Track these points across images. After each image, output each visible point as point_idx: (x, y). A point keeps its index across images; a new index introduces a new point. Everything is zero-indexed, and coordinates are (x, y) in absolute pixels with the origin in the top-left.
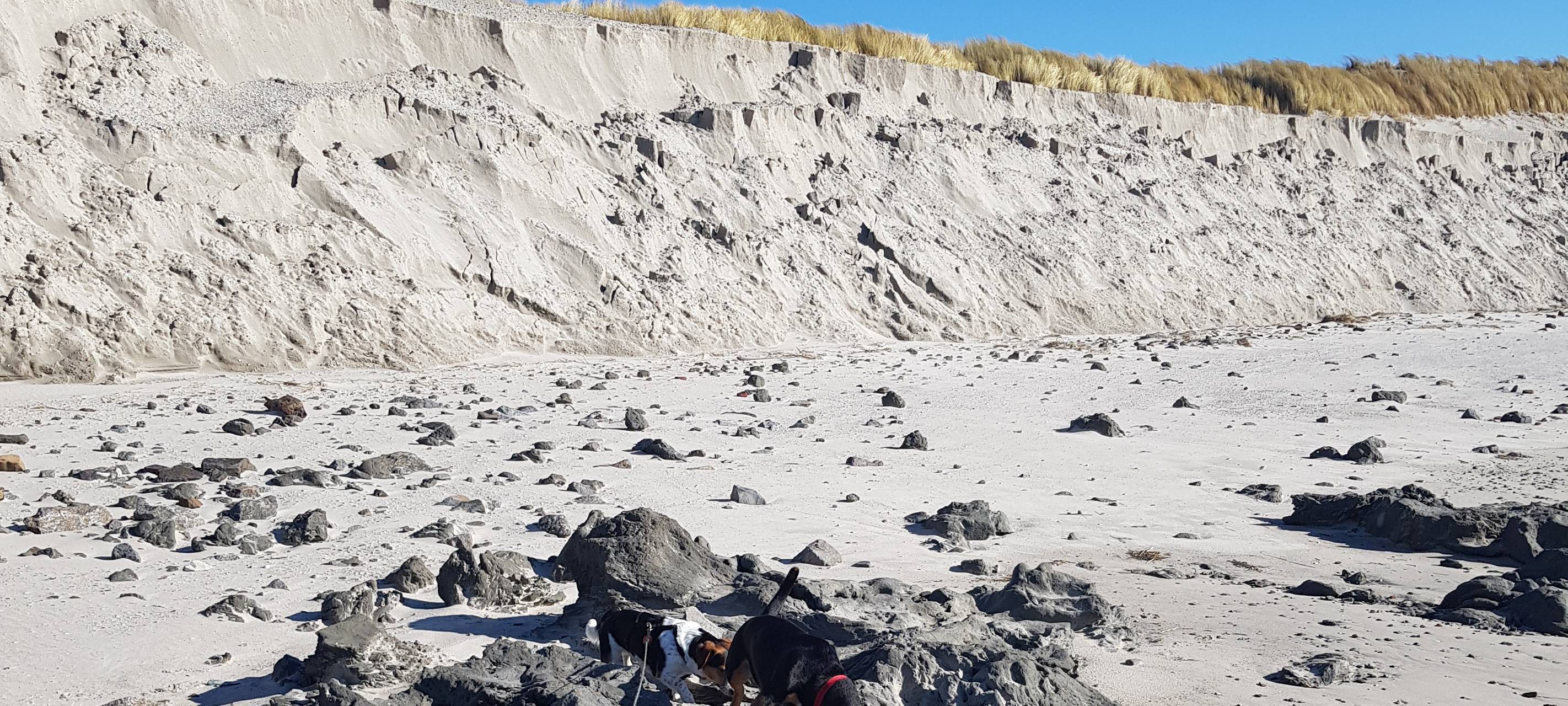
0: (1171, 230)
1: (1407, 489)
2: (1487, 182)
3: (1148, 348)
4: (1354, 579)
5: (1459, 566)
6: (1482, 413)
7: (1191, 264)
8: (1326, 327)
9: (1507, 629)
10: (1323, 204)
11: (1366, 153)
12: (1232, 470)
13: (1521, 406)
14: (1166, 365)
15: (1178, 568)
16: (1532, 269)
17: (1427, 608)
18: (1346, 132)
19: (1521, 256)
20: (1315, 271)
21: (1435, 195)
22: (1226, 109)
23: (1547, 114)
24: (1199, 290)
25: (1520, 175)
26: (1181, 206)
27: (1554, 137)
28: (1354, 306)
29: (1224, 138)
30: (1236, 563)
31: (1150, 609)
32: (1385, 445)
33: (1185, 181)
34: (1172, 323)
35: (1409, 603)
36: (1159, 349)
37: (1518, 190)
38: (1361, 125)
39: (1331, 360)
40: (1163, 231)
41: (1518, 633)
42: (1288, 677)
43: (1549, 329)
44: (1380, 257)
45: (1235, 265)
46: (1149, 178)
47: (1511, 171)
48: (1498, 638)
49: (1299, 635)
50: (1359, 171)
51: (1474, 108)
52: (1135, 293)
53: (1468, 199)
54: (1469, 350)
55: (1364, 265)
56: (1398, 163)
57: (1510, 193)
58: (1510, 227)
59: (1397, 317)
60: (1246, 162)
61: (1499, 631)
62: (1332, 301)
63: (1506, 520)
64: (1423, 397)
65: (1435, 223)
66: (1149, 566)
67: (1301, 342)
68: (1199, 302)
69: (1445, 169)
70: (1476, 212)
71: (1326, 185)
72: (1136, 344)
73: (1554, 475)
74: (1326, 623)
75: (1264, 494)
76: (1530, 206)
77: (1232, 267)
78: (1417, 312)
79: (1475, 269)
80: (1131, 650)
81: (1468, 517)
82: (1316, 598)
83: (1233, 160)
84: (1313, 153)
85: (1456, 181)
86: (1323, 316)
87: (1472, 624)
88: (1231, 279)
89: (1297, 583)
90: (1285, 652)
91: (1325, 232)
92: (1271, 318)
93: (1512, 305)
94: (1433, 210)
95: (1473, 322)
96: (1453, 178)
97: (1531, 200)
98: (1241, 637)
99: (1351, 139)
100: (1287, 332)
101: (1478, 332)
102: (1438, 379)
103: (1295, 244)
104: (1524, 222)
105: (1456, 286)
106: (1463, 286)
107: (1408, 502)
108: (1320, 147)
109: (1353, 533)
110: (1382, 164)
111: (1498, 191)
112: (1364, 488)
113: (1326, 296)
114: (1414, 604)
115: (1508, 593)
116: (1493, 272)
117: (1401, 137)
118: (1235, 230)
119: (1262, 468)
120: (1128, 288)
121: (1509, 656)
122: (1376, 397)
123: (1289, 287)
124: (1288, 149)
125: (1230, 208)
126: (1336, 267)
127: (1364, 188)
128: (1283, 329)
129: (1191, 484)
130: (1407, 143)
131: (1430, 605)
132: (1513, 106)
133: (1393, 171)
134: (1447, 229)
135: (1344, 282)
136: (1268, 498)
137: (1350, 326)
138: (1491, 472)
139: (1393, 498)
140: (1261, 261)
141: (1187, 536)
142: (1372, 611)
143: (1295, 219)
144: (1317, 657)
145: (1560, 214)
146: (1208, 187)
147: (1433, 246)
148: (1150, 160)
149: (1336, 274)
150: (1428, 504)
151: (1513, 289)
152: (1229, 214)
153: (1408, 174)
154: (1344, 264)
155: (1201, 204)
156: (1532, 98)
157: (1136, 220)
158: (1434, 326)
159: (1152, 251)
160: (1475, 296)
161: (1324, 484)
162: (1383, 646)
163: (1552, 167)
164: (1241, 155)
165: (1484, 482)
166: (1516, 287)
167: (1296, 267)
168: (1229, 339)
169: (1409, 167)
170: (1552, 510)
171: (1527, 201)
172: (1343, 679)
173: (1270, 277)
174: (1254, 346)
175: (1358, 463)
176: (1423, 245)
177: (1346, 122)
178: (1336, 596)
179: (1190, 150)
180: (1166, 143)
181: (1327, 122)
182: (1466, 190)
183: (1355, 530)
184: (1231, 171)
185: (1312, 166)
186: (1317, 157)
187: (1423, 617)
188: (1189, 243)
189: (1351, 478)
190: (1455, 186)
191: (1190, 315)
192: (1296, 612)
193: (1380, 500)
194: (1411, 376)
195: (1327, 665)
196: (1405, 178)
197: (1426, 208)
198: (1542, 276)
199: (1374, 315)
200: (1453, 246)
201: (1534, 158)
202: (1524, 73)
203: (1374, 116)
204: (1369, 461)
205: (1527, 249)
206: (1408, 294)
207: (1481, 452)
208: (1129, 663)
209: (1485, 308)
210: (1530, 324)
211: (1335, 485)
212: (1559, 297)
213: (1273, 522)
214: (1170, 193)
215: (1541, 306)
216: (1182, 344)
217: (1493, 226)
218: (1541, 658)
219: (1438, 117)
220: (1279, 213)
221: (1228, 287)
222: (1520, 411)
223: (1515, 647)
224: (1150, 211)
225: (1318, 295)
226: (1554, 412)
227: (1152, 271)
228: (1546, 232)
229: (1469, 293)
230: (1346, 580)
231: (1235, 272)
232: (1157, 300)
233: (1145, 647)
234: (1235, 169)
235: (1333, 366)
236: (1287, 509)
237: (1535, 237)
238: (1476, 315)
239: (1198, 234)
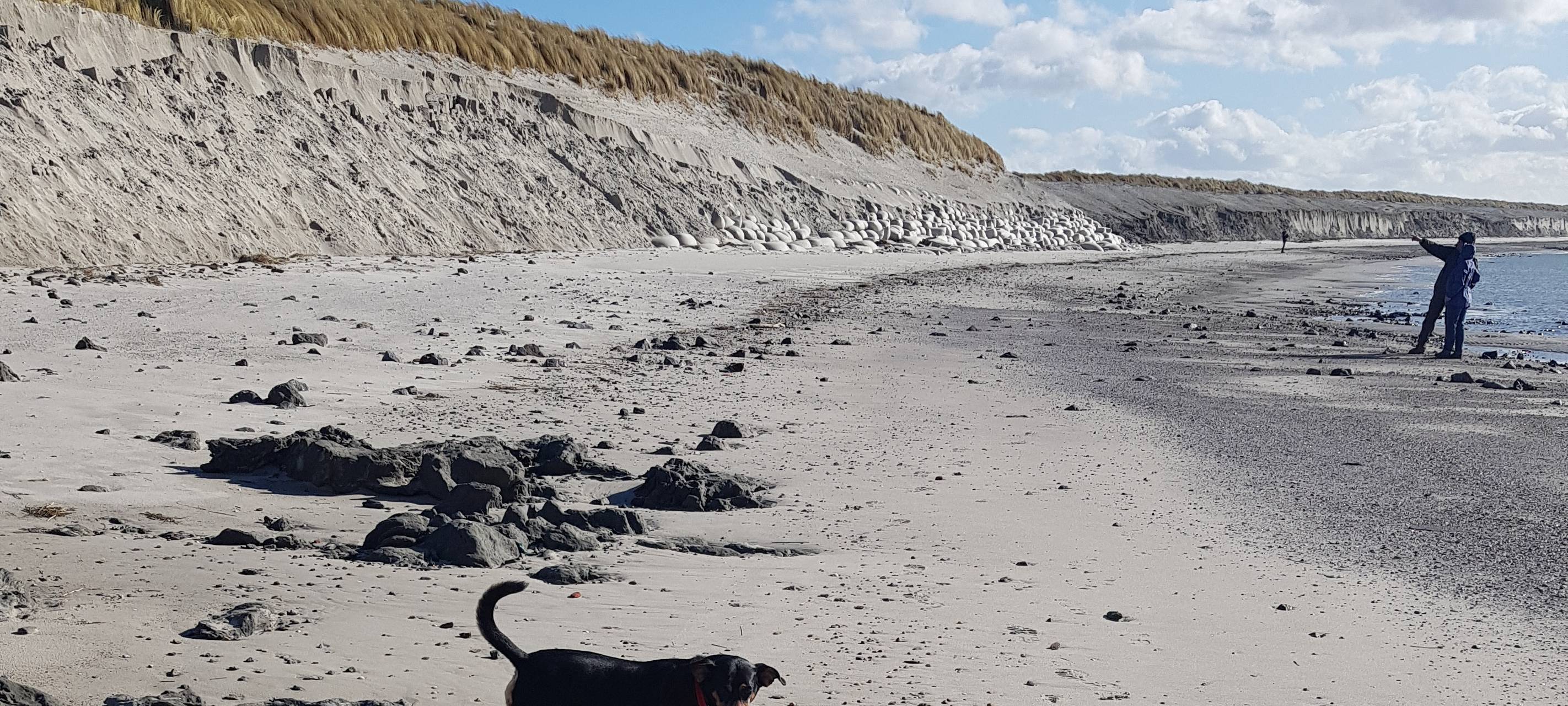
0: (53, 150)
1: (325, 431)
2: (387, 121)
3: (43, 283)
4: (276, 525)
5: (381, 507)
6: (401, 356)
7: (82, 191)
8: (244, 268)
9: (426, 564)
10: (221, 132)
11: (260, 80)
12: (144, 416)
13: (438, 348)
14: (65, 303)
15: (83, 524)
16: (440, 213)
17: (349, 550)
18: (236, 55)
19: (428, 200)
20: (223, 206)
21: (336, 130)
22: (97, 15)
23: (435, 54)
24: (97, 221)
25: (418, 116)
26: (61, 124)
27: (444, 78)
28: (271, 245)
29: (100, 48)
30: (149, 516)
31: (50, 569)
32: (307, 389)
33: (62, 95)
34: (71, 257)
35: (332, 546)
36: (57, 285)
37: (417, 131)
38: (250, 49)
39: (249, 302)
40: (44, 150)
41: (436, 568)
42: (204, 631)
43: (461, 274)
44: (290, 194)
45: (133, 194)
46: (18, 86)
47: (408, 111)
48: (417, 574)
49: (218, 586)
50: (256, 100)
51: (365, 44)
52: (22, 220)
53: (370, 137)
54: (388, 294)
55: (274, 201)
56: (295, 93)
57: (410, 134)
58: (413, 169)
59: (316, 259)
60: (130, 79)
61: (419, 567)
62: (247, 240)
63: (421, 457)
64: (344, 340)
65: (340, 161)
66: (50, 524)
67: (218, 282)
68: (99, 233)
69: (344, 103)
70: (380, 151)
71: (222, 111)
72: (30, 278)
73: (468, 414)
74: (246, 572)
75: (180, 441)
76: (430, 148)
77: (131, 196)
78: (336, 254)
79: (386, 211)
80: (25, 617)
81: (384, 456)
82: (236, 547)
83: (115, 76)
84: (203, 75)
85: (355, 117)
86: (239, 255)
87: (393, 562)
88: (132, 210)
89: (216, 533)
90: (203, 606)
91: (229, 164)
92: (183, 256)
93: (426, 249)
94: (337, 147)
95: (391, 265)
96: (353, 114)
97: (430, 142)
98: (155, 594)
99: (242, 63)
100: (201, 271)
101: (397, 276)
102: (358, 322)
103: (198, 175)
104: (427, 164)
105: (370, 229)
106: (378, 228)
107: (326, 444)
108: (210, 70)
109: (275, 479)
110: (279, 94)
111: (398, 131)
112: (283, 432)
113: (239, 233)
114: (338, 547)
115: (424, 529)
116: (404, 214)
117: (294, 65)
118: (128, 155)
119: (177, 414)
120: (12, 214)
121: (427, 590)
122: (296, 340)
123: (198, 222)
124: (175, 68)
125: (119, 129)
126: (245, 202)
127: (263, 118)
128: (198, 268)
129: (98, 432)
130: (301, 72)
131: (353, 547)
132: (401, 42)
133: (291, 102)
134: (354, 168)
135: (257, 221)
136: (185, 446)
137: (268, 267)
138: (411, 413)
139: (309, 440)
140: (162, 191)
141: (93, 489)
142: (294, 557)
143: (194, 147)
144: (237, 608)
145: (459, 159)
146: (90, 103)
147: (342, 185)
148: (16, 66)
149: (246, 210)
150: (347, 445)
151: (425, 234)
152: (118, 136)
153: (307, 106)
154: (253, 200)
155: (85, 123)
156: (419, 37)
157: (11, 135)
158: (352, 269)
159: (34, 173)
160: (390, 239)
161: (244, 429)
162: (306, 591)
163: (446, 109)
164: (123, 70)
165: (404, 423)
166: (428, 231)
167: (202, 201)
168: (137, 276)
169: (307, 99)
170: (463, 446)
171: (428, 143)
172: (265, 628)
173: (175, 210)
174: (166, 285)
175: (280, 407)
176: (332, 183)
177: (234, 43)
178: (258, 544)
179: (62, 58)
180: (33, 48)
181: (213, 42)
182: (367, 128)
183: (276, 475)
184: (114, 88)
185: (204, 90)
186: (208, 79)
187: (346, 559)
188: (77, 167)
189: (273, 422)
190: (355, 123)
191: (90, 248)
192: (215, 563)
193: (298, 444)
194: (332, 318)
195: (245, 615)
196: (304, 111)
197: (330, 144)
198: (450, 221)
199: (292, 257)
200: (362, 186)
201: (429, 99)
202: (408, 8)
203: (265, 41)
204: (291, 404)
205: (433, 192)
206: (324, 235)
207: (401, 393)
208: (22, 632)
209: (401, 252)
210: (443, 269)
211: (256, 430)
212: (469, 242)
213: (190, 471)
214: (46, 107)
215: (453, 251)
216: (84, 280)
217: (398, 168)
218: (457, 590)
219: (330, 48)
220: (173, 139)
221: (129, 219)
222: (436, 353)
223: (433, 581)
224: (25, 127)
225: (230, 232)
226: (468, 354)
227: (38, 196)
228: (449, 176)
229: (383, 236)
230: (269, 527)
231: (134, 202)
232: (49, 230)
233: (44, 612)
234: (118, 85)
235: (252, 308)
236: (203, 457)
237: (439, 181)
238: (393, 258)
239: (86, 156)
